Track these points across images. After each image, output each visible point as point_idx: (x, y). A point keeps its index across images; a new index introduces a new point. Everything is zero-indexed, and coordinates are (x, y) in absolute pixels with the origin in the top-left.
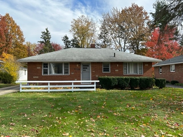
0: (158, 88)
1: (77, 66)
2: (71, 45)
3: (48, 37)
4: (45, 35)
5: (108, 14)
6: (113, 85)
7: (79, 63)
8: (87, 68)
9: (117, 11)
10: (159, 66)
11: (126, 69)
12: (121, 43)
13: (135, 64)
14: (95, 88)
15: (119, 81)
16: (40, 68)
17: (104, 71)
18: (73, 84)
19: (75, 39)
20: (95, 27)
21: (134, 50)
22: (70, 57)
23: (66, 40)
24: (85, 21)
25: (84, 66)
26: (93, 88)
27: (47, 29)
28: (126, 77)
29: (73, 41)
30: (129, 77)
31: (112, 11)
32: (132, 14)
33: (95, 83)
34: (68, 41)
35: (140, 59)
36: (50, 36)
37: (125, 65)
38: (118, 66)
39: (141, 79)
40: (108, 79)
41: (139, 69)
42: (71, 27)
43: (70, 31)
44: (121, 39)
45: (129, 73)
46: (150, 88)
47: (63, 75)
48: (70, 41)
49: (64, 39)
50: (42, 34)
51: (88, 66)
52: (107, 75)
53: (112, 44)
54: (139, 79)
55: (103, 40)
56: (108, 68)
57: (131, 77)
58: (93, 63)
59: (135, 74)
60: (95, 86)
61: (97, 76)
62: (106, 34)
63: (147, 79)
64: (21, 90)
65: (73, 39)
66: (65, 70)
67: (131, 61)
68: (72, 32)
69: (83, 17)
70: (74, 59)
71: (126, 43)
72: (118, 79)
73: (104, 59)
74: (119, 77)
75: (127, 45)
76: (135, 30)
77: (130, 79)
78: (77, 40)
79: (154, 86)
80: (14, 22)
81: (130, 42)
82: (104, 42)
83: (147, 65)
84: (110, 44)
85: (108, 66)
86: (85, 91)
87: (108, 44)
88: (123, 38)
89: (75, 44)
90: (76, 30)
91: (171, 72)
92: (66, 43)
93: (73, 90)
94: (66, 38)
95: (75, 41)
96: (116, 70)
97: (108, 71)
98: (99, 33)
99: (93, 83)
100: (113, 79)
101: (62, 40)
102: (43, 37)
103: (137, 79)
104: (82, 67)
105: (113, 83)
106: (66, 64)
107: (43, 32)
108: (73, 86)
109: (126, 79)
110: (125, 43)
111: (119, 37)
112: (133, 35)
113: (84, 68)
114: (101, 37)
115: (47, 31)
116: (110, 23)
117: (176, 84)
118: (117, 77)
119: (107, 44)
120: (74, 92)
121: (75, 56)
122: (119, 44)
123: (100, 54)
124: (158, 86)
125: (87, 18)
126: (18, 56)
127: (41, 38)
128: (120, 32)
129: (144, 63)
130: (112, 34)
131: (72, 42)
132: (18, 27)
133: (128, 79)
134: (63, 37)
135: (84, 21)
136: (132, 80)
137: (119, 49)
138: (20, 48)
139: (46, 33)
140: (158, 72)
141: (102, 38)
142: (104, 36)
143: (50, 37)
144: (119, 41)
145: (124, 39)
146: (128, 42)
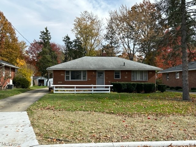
0: (160, 92)
1: (94, 73)
2: (73, 46)
3: (47, 37)
4: (44, 35)
5: (116, 12)
6: (123, 89)
7: (95, 71)
8: (101, 75)
9: (127, 9)
10: (166, 73)
11: (134, 76)
12: (130, 44)
13: (142, 72)
14: (110, 91)
15: (128, 86)
16: (63, 75)
17: (115, 77)
18: (93, 87)
19: (78, 39)
20: (100, 25)
21: (144, 52)
22: (88, 66)
23: (67, 41)
24: (89, 18)
25: (98, 73)
26: (108, 90)
27: (46, 29)
28: (134, 83)
29: (76, 41)
30: (136, 83)
31: (121, 8)
32: (143, 11)
33: (110, 87)
34: (70, 42)
35: (145, 68)
36: (50, 36)
37: (133, 73)
38: (127, 73)
39: (145, 84)
40: (119, 84)
41: (144, 76)
42: (74, 26)
43: (73, 30)
44: (130, 39)
45: (136, 79)
46: (153, 92)
47: (82, 80)
48: (72, 42)
49: (65, 40)
50: (41, 34)
51: (102, 73)
52: (118, 81)
53: (120, 46)
54: (143, 85)
55: (109, 41)
56: (119, 75)
57: (137, 83)
58: (106, 71)
59: (141, 80)
60: (109, 89)
61: (110, 82)
62: (113, 34)
63: (150, 84)
64: (55, 92)
65: (75, 40)
66: (83, 76)
67: (138, 70)
68: (74, 32)
69: (86, 13)
70: (91, 68)
71: (136, 45)
72: (127, 84)
73: (115, 68)
74: (128, 83)
75: (137, 47)
76: (146, 30)
77: (136, 85)
78: (80, 40)
79: (157, 90)
80: (4, 17)
81: (140, 44)
82: (111, 43)
83: (151, 73)
84: (118, 46)
85: (119, 74)
86: (102, 93)
87: (116, 46)
88: (132, 39)
89: (78, 45)
90: (79, 29)
91: (176, 78)
92: (67, 44)
93: (93, 92)
94: (68, 38)
95: (78, 42)
96: (125, 77)
97: (119, 77)
98: (106, 33)
99: (108, 87)
100: (123, 84)
101: (63, 41)
102: (42, 38)
103: (142, 84)
104: (97, 74)
105: (123, 87)
106: (84, 71)
107: (43, 32)
108: (93, 89)
109: (133, 84)
110: (134, 45)
111: (127, 37)
112: (143, 35)
113: (98, 75)
114: (107, 37)
115: (47, 31)
116: (118, 22)
117: (179, 89)
118: (126, 83)
119: (114, 46)
120: (94, 93)
121: (91, 65)
122: (128, 46)
123: (112, 63)
124: (160, 91)
125: (91, 14)
126: (10, 58)
127: (40, 38)
128: (129, 31)
129: (149, 71)
130: (119, 34)
131: (74, 43)
132: (10, 24)
133: (135, 84)
134: (64, 37)
135: (87, 18)
136: (138, 85)
137: (128, 52)
138: (13, 48)
139: (46, 33)
140: (166, 78)
141: (109, 39)
142: (111, 37)
143: (50, 38)
144: (128, 42)
145: (134, 40)
146: (138, 44)
